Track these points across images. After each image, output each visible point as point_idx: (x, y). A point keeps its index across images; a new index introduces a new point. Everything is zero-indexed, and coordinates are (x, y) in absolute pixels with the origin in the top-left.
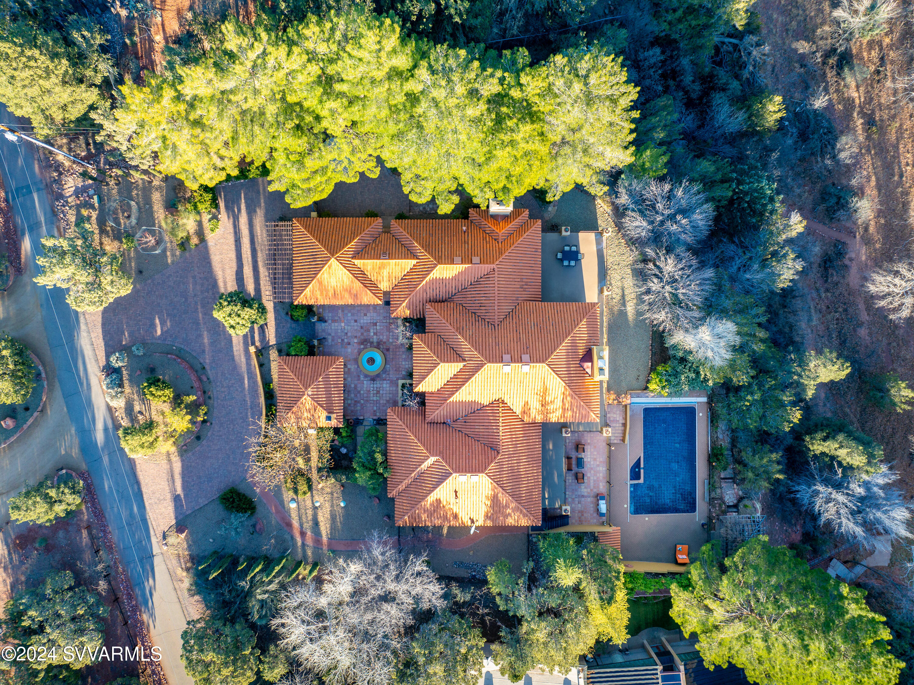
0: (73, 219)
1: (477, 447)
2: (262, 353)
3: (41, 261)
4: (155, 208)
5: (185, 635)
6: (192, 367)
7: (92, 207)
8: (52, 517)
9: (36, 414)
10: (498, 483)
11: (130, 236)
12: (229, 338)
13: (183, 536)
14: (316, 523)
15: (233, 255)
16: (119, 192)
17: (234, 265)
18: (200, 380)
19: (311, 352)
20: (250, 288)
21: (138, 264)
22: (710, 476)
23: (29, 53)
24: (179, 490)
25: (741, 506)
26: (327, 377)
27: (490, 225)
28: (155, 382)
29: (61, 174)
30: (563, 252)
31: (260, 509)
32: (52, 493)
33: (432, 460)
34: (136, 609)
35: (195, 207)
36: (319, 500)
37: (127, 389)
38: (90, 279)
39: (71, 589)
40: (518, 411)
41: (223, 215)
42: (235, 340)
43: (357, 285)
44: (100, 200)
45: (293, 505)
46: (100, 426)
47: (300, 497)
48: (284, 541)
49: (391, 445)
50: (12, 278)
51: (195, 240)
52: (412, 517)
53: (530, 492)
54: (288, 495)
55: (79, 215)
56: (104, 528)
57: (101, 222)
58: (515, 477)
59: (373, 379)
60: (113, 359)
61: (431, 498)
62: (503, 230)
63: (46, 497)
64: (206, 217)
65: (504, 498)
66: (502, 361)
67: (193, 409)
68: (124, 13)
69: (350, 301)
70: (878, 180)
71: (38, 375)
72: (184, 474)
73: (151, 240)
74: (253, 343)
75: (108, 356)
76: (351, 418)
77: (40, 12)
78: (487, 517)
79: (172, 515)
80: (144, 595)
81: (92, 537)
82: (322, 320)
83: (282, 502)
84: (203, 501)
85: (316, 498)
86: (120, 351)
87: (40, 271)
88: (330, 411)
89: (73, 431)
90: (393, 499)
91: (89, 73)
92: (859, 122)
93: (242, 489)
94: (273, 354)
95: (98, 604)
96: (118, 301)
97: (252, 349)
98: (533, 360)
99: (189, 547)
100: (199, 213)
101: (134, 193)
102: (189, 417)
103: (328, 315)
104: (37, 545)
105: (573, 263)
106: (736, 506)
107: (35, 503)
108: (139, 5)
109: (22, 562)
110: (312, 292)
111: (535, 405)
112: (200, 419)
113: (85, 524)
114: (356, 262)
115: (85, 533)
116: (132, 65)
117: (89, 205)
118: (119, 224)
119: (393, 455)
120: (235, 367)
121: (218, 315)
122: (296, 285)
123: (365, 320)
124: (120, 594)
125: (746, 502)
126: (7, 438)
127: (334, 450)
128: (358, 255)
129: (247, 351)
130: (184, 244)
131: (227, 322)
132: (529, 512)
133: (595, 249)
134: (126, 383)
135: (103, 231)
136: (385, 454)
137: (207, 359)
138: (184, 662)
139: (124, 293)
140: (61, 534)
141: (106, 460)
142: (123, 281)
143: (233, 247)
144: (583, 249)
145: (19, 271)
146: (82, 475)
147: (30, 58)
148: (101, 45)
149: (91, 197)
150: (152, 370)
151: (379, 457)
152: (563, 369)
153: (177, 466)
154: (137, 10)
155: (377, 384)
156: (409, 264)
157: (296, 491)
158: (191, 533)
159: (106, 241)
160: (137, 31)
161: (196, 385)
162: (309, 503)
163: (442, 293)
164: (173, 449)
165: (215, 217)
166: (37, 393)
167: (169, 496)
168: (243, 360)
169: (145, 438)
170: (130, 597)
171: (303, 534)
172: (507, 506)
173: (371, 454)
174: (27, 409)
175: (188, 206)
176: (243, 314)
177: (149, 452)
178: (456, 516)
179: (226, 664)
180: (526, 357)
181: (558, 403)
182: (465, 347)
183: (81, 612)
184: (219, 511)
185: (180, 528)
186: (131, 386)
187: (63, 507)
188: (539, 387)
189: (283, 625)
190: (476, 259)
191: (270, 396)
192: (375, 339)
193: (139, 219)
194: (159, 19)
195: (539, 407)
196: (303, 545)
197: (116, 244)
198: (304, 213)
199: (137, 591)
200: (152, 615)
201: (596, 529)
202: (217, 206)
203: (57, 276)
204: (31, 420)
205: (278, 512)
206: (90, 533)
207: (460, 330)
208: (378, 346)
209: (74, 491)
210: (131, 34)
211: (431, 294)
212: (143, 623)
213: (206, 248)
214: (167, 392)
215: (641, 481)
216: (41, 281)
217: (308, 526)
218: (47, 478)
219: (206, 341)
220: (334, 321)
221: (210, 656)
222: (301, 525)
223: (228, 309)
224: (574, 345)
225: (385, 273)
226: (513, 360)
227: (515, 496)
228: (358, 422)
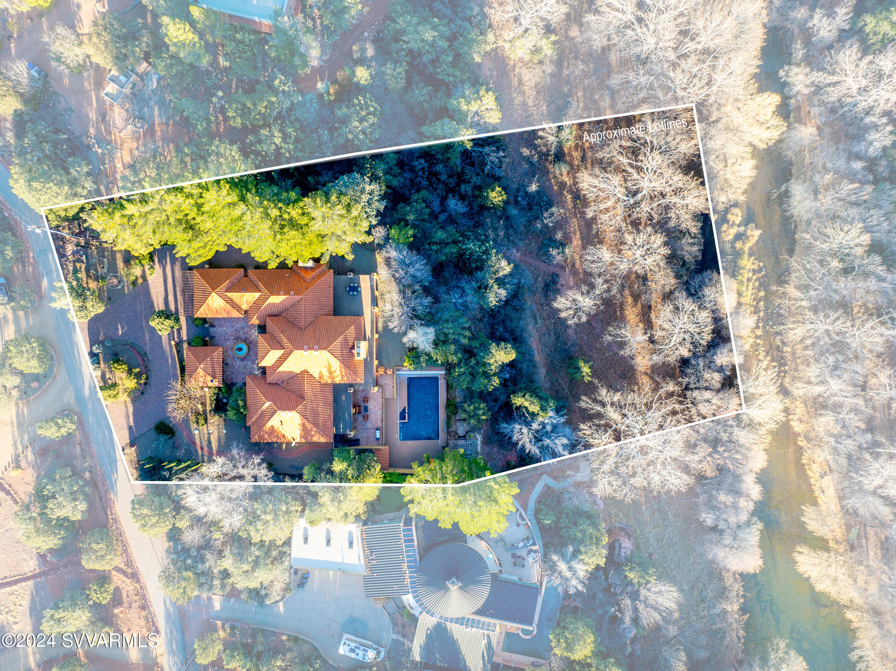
0: (71, 268)
1: (294, 397)
2: (179, 345)
3: (54, 295)
4: (118, 262)
5: (133, 502)
6: (139, 353)
7: (82, 262)
8: (59, 435)
9: (51, 380)
10: (304, 416)
11: (103, 278)
12: (160, 337)
13: (133, 449)
14: (210, 442)
15: (162, 289)
16: (98, 253)
17: (163, 294)
18: (143, 360)
19: (205, 344)
20: (172, 307)
21: (108, 294)
22: (449, 418)
23: (47, 186)
24: (132, 423)
25: (467, 437)
26: (212, 358)
27: (303, 273)
28: (117, 361)
29: (64, 243)
30: (350, 287)
31: (177, 434)
32: (60, 421)
33: (268, 404)
34: (107, 491)
35: (140, 262)
36: (212, 429)
37: (102, 365)
38: (81, 304)
39: (70, 476)
40: (317, 376)
41: (157, 266)
42: (163, 337)
43: (228, 307)
44: (87, 258)
45: (196, 432)
46: (87, 386)
47: (201, 427)
48: (191, 453)
49: (248, 396)
50: (37, 302)
51: (140, 281)
52: (260, 437)
53: (325, 423)
54: (194, 426)
55: (75, 267)
56: (89, 444)
57: (87, 271)
58: (315, 413)
59: (242, 360)
60: (94, 348)
61: (268, 425)
62: (309, 276)
63: (57, 424)
64: (147, 267)
65: (309, 426)
66: (302, 349)
67: (138, 376)
68: (100, 151)
69: (226, 316)
70: (581, 234)
71: (52, 357)
72: (134, 414)
73: (115, 281)
74: (174, 339)
75: (91, 346)
76: (229, 382)
77: (53, 155)
78: (301, 437)
79: (128, 437)
80: (111, 483)
81: (82, 450)
82: (212, 326)
83: (190, 430)
84: (145, 430)
85: (210, 428)
86: (98, 344)
87: (53, 300)
88: (214, 378)
89: (72, 389)
90: (249, 427)
91: (79, 190)
92: (569, 197)
93: (167, 422)
94: (185, 345)
95: (84, 486)
96: (96, 316)
97: (173, 343)
98: (320, 348)
99: (137, 455)
100: (143, 265)
101: (106, 253)
102: (135, 381)
103: (216, 323)
104: (51, 454)
105: (355, 293)
106: (464, 436)
107: (50, 427)
108: (108, 147)
109: (42, 464)
110: (204, 310)
111: (326, 374)
112: (142, 382)
113: (77, 442)
114: (228, 294)
115: (78, 447)
116: (104, 181)
117: (80, 261)
118: (97, 272)
119: (249, 402)
120: (164, 353)
121: (152, 324)
122: (196, 307)
123: (238, 326)
124: (97, 483)
125: (470, 434)
126: (34, 393)
127: (218, 400)
128: (228, 290)
129: (170, 343)
130: (134, 283)
131: (158, 327)
132: (324, 434)
133: (369, 284)
134: (102, 362)
135: (88, 276)
136: (245, 402)
137: (148, 349)
138: (132, 515)
139: (100, 311)
140: (64, 448)
141: (90, 405)
142: (99, 305)
143: (163, 284)
144: (362, 284)
145: (41, 298)
146: (76, 414)
147: (48, 189)
148: (87, 172)
149: (81, 256)
150: (116, 355)
151: (241, 403)
152: (338, 353)
153: (131, 409)
154: (107, 150)
155: (245, 363)
156: (257, 295)
157: (197, 422)
158: (138, 448)
159: (90, 281)
160: (107, 162)
161: (141, 363)
162: (205, 431)
163: (275, 312)
164: (128, 400)
165: (152, 267)
166: (51, 368)
167: (126, 427)
168: (168, 348)
169: (111, 392)
170: (104, 485)
171: (202, 448)
172: (311, 430)
173: (236, 401)
174: (45, 377)
175: (137, 261)
176: (165, 323)
177: (113, 400)
178: (284, 436)
179: (154, 516)
180: (316, 347)
181: (338, 373)
182: (285, 341)
183: (76, 489)
184: (154, 434)
185: (132, 445)
186: (105, 364)
187: (66, 429)
188: (326, 363)
189: (185, 494)
190: (292, 293)
191: (183, 369)
192: (243, 337)
193: (108, 269)
194: (119, 155)
195: (328, 374)
196: (202, 455)
197: (96, 283)
198: (201, 266)
199: (108, 481)
200: (116, 495)
201: (373, 447)
202: (153, 261)
203: (62, 303)
204: (48, 383)
205: (188, 436)
206: (81, 448)
207: (283, 332)
208: (245, 341)
209: (72, 422)
210: (104, 164)
211: (269, 312)
212: (111, 500)
213: (147, 285)
214: (124, 366)
215: (406, 421)
216: (53, 305)
217: (205, 444)
218: (57, 414)
219: (147, 338)
220: (220, 326)
221: (146, 511)
222: (201, 443)
223: (157, 320)
224: (346, 340)
225: (244, 299)
226: (309, 349)
227: (316, 424)
228: (233, 384)
